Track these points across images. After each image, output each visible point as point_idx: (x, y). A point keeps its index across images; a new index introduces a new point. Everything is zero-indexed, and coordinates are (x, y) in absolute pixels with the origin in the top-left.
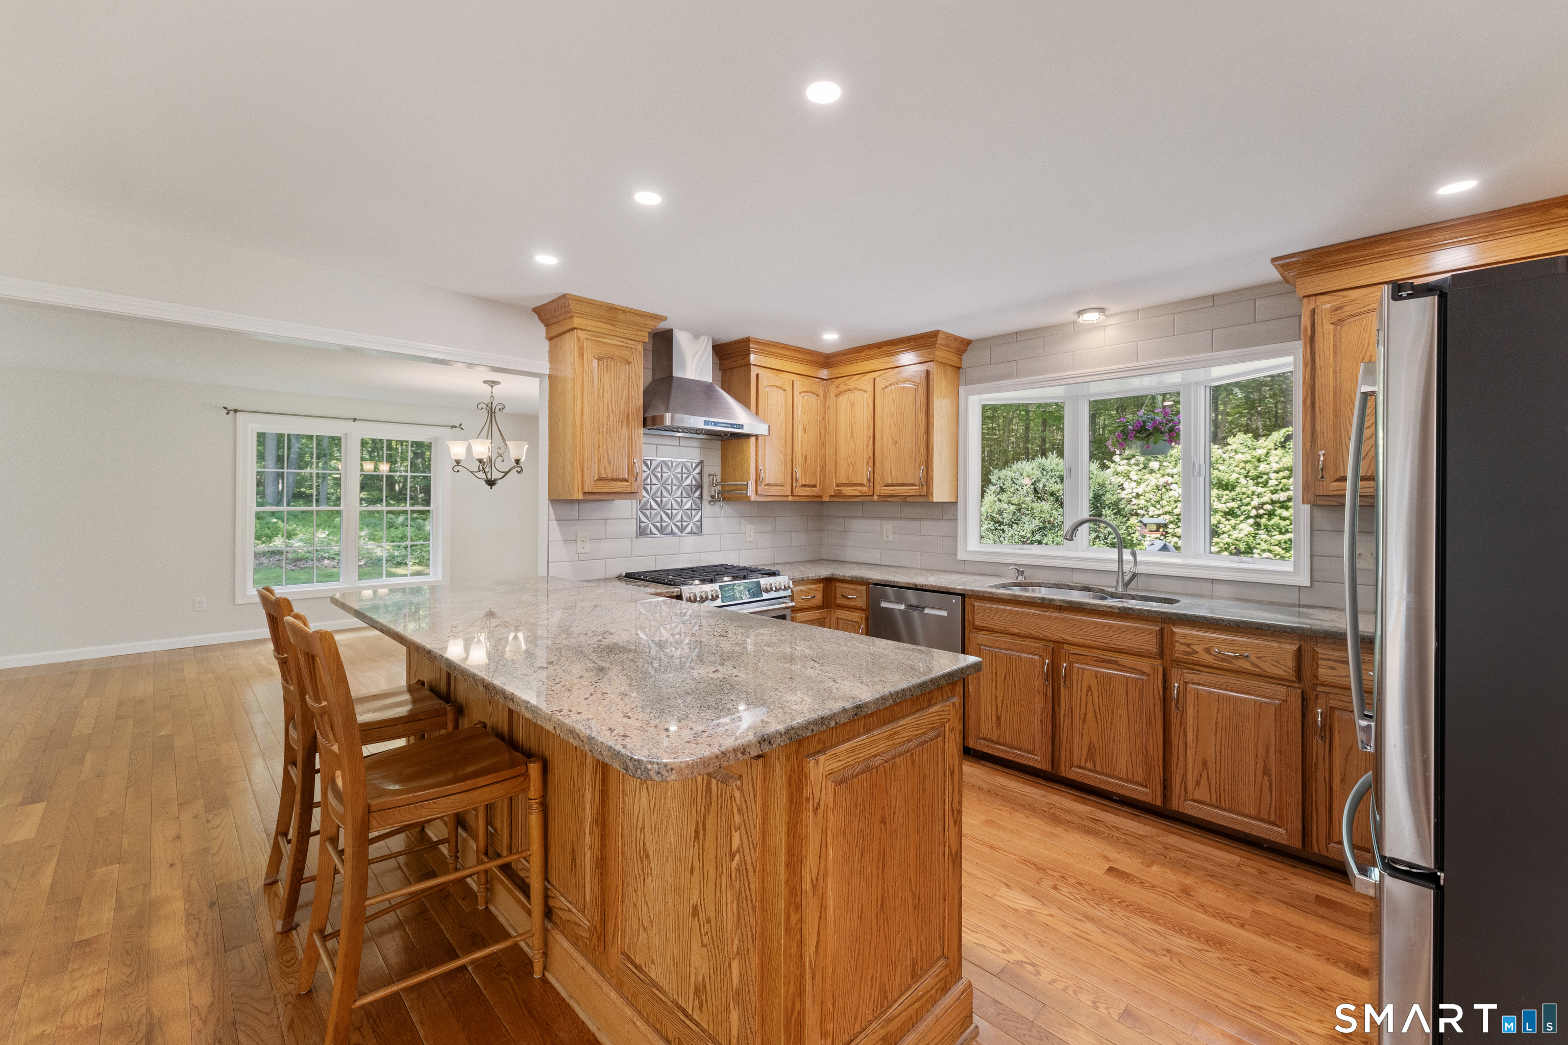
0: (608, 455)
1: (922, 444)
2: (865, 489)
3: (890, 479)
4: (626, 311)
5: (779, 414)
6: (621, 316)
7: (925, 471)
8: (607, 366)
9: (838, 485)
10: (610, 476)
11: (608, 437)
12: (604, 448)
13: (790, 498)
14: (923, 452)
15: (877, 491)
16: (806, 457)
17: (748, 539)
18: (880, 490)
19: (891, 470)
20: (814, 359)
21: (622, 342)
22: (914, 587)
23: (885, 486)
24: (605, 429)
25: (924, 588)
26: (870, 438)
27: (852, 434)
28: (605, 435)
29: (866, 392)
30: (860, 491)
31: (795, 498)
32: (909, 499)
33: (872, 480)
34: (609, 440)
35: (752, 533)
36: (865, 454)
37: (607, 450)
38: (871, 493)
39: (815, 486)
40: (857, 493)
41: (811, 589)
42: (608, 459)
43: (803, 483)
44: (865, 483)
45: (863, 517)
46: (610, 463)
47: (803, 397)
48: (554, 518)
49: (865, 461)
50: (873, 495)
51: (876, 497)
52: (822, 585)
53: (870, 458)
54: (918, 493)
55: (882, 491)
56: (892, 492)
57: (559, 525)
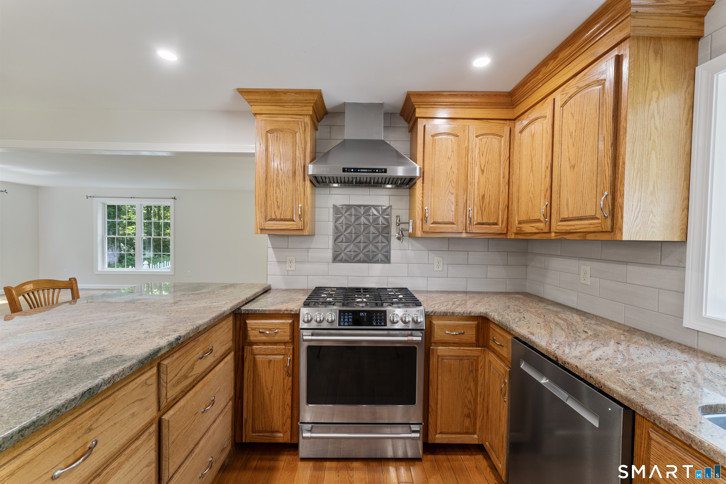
0: (277, 202)
1: (607, 162)
2: (541, 225)
3: (566, 213)
4: (286, 92)
5: (449, 159)
6: (284, 98)
7: (610, 197)
8: (277, 137)
9: (520, 223)
10: (278, 217)
11: (278, 189)
12: (275, 197)
13: (464, 235)
14: (608, 171)
15: (553, 229)
16: (483, 197)
17: (436, 269)
18: (557, 226)
19: (568, 201)
20: (494, 100)
21: (292, 118)
22: (554, 359)
23: (562, 221)
24: (275, 184)
25: (566, 366)
26: (547, 167)
27: (532, 168)
28: (275, 187)
29: (545, 117)
30: (537, 228)
31: (469, 235)
32: (590, 237)
33: (549, 214)
34: (278, 191)
35: (441, 264)
36: (543, 186)
37: (277, 198)
38: (546, 230)
39: (496, 224)
40: (534, 230)
41: (459, 326)
42: (277, 205)
43: (480, 221)
44: (542, 218)
45: (561, 256)
46: (278, 208)
47: (481, 139)
48: (271, 246)
49: (543, 195)
50: (550, 232)
51: (553, 235)
52: (475, 323)
53: (547, 190)
54: (600, 229)
55: (558, 228)
56: (568, 228)
57: (274, 252)
